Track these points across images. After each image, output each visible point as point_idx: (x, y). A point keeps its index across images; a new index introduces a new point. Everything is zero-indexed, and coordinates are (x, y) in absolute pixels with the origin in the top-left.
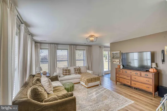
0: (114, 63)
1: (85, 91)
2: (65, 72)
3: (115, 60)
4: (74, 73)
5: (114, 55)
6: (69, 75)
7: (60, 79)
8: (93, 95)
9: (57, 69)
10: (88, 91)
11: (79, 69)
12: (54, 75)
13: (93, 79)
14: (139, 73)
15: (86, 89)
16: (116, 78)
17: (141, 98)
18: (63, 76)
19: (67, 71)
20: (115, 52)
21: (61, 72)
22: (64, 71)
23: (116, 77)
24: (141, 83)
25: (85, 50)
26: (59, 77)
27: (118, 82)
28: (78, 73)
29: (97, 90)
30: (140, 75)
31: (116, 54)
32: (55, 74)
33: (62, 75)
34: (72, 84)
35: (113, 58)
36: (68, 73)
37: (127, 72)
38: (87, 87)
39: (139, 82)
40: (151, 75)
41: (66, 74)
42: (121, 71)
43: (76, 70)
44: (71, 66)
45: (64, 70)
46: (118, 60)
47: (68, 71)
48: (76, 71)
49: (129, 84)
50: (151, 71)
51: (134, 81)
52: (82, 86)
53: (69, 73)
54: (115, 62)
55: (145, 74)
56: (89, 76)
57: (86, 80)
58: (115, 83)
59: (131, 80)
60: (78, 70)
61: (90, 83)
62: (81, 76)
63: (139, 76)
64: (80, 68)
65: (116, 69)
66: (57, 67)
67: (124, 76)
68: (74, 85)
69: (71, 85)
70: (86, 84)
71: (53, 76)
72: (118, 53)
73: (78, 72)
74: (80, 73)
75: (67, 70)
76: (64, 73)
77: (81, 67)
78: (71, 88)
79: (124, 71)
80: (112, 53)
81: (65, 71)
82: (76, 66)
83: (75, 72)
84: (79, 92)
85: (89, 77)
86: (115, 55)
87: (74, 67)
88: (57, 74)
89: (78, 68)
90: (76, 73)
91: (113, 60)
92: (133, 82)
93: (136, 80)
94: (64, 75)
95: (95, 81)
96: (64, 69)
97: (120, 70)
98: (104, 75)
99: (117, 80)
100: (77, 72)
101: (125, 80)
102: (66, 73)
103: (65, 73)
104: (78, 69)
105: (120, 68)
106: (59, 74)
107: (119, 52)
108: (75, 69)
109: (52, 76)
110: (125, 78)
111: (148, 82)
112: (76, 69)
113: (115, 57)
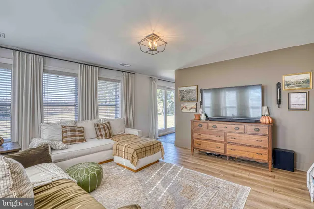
0: (184, 110)
1: (131, 180)
2: (69, 134)
3: (186, 104)
4: (95, 136)
5: (183, 93)
6: (81, 141)
7: (53, 155)
8: (157, 189)
9: (43, 128)
10: (141, 181)
11: (108, 125)
12: (35, 146)
13: (149, 148)
14: (243, 126)
15: (133, 173)
16: (193, 142)
17: (253, 176)
18: (65, 145)
19: (74, 130)
20: (185, 89)
21: (58, 135)
22: (66, 131)
23: (193, 138)
24: (247, 146)
25: (119, 81)
26: (52, 149)
27: (196, 149)
28: (107, 136)
29: (161, 173)
30: (245, 130)
31: (189, 91)
32: (36, 143)
33: (61, 145)
34: (96, 168)
35: (182, 100)
36: (78, 138)
37: (216, 127)
38: (135, 169)
39: (242, 145)
40: (265, 130)
41: (72, 141)
42: (205, 125)
43: (99, 129)
44: (86, 118)
45: (68, 129)
46: (193, 105)
47: (79, 131)
48: (100, 131)
49: (221, 151)
50: (264, 122)
51: (232, 144)
52: (120, 168)
53: (83, 136)
54: (186, 108)
55: (255, 127)
56: (135, 141)
57: (133, 150)
58: (191, 153)
59: (226, 142)
60: (106, 129)
61: (141, 159)
62: (113, 142)
63: (242, 133)
64: (109, 123)
65: (193, 122)
66: (42, 121)
67: (212, 136)
68: (101, 168)
69: (93, 170)
70: (132, 162)
71: (31, 150)
72: (193, 90)
73: (106, 134)
74: (110, 135)
75: (76, 129)
76: (66, 137)
77: (111, 122)
78: (94, 177)
79: (210, 124)
80: (180, 91)
81: (71, 131)
82: (97, 118)
83: (99, 133)
84: (117, 188)
85: (139, 144)
86: (187, 95)
87: (95, 121)
88: (45, 142)
89: (105, 124)
90: (100, 137)
91: (182, 105)
92: (228, 147)
93: (238, 142)
94: (66, 143)
95: (152, 151)
96: (65, 127)
97: (201, 124)
98: (158, 137)
99: (195, 144)
100: (103, 132)
101: (212, 143)
102: (74, 138)
103: (69, 139)
104: (105, 126)
105: (200, 119)
106: (50, 142)
107: (196, 87)
108: (98, 125)
109: (23, 150)
110: (212, 141)
111: (259, 144)
112: (100, 126)
113: (185, 99)
